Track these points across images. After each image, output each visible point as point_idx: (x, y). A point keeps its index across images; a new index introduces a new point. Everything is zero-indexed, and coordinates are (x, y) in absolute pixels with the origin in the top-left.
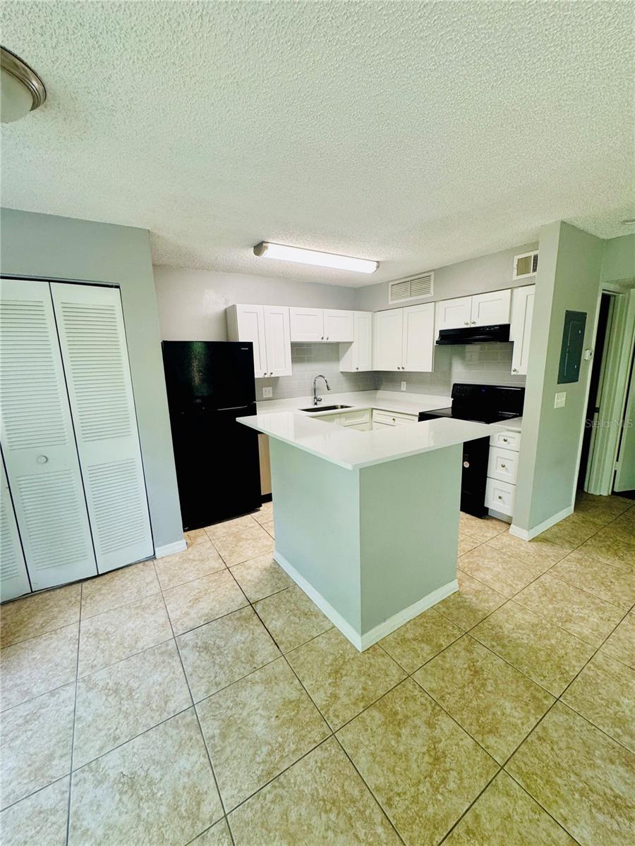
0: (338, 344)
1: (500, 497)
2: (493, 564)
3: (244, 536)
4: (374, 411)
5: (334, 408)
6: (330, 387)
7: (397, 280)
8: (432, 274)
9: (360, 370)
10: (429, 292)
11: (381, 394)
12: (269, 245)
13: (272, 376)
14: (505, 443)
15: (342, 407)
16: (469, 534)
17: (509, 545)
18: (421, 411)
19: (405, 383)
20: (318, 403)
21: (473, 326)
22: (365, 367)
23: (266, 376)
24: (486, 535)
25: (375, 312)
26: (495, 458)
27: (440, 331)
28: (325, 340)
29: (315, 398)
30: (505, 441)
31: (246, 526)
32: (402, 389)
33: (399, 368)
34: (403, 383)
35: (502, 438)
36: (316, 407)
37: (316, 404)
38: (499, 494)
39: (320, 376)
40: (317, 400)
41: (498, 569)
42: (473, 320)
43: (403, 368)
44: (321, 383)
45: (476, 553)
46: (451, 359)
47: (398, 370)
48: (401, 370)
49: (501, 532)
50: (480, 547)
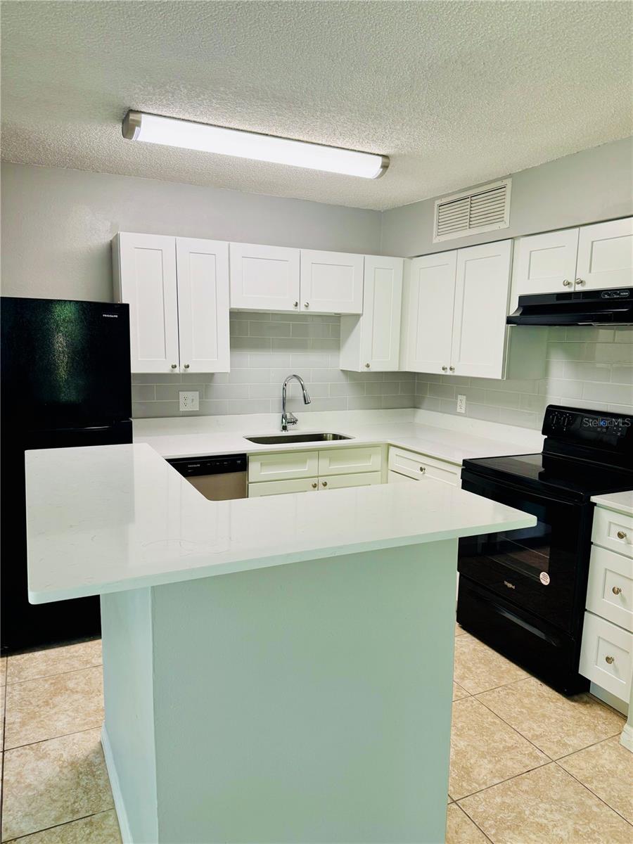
0: (338, 317)
1: (609, 660)
2: (557, 816)
3: (71, 685)
4: (392, 449)
5: (319, 437)
6: (310, 398)
7: (449, 195)
8: (508, 182)
9: (374, 369)
10: (501, 219)
11: (424, 416)
12: (144, 118)
13: (190, 370)
14: (618, 540)
15: (336, 437)
16: (529, 735)
17: (612, 773)
18: (464, 458)
19: (464, 398)
20: (289, 426)
21: (579, 288)
22: (386, 363)
23: (177, 371)
24: (566, 740)
25: (411, 258)
26: (603, 572)
27: (522, 299)
28: (302, 309)
29: (284, 417)
30: (621, 536)
31: (87, 662)
32: (459, 410)
33: (443, 369)
34: (460, 397)
35: (615, 530)
36: (284, 433)
37: (284, 428)
38: (607, 651)
39: (294, 376)
40: (287, 422)
41: (562, 833)
42: (581, 276)
43: (451, 369)
44: (294, 390)
45: (526, 784)
46: (548, 355)
47: (443, 372)
48: (449, 373)
49: (604, 737)
50: (542, 770)
